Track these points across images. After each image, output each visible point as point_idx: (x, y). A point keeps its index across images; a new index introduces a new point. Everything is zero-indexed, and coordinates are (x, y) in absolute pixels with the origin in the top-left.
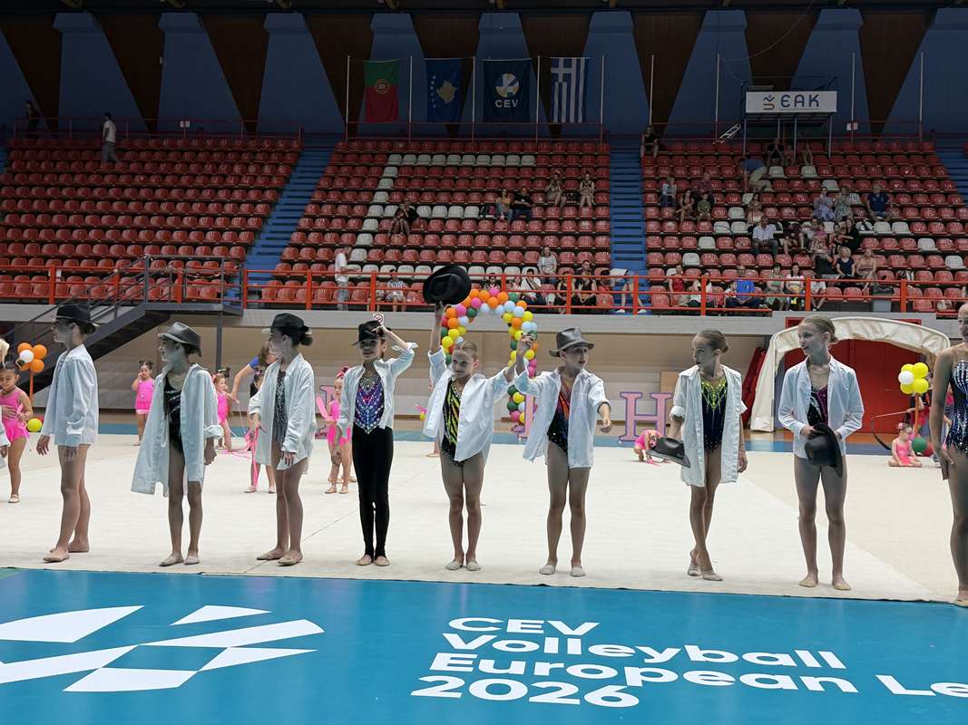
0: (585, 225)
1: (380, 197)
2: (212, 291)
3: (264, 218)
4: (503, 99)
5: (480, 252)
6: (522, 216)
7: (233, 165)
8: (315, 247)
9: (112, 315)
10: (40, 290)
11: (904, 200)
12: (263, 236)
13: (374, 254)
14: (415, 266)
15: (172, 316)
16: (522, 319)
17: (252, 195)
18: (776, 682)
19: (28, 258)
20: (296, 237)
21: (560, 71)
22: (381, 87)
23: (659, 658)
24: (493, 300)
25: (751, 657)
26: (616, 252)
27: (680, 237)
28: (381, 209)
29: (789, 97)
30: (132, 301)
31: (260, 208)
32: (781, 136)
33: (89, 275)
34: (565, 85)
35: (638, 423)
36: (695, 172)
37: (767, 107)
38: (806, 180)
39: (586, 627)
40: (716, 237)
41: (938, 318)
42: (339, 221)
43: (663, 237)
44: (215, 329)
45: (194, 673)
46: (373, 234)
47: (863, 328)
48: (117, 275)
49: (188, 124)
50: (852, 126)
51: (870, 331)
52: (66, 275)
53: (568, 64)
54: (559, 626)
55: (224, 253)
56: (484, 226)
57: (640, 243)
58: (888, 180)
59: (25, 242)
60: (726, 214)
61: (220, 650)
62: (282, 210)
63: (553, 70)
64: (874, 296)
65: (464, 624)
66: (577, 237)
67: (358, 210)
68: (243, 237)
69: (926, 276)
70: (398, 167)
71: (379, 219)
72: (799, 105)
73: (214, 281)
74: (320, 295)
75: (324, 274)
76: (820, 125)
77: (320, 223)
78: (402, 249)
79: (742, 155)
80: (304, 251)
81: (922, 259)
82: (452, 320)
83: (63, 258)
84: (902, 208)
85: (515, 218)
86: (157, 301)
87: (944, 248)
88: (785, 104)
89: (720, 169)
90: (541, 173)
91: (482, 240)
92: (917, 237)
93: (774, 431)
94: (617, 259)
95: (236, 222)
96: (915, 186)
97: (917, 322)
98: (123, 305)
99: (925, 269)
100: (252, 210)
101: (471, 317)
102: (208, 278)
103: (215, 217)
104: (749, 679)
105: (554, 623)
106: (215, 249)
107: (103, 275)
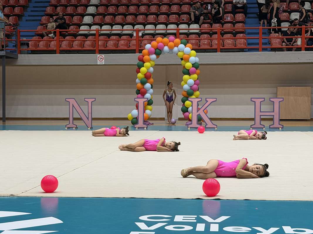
14: (123, 25)
16: (189, 55)
23: (266, 232)
24: (171, 44)
39: (223, 218)
46: (97, 6)
54: (206, 218)
82: (146, 57)
91: (164, 8)
101: (158, 54)
105: (203, 217)
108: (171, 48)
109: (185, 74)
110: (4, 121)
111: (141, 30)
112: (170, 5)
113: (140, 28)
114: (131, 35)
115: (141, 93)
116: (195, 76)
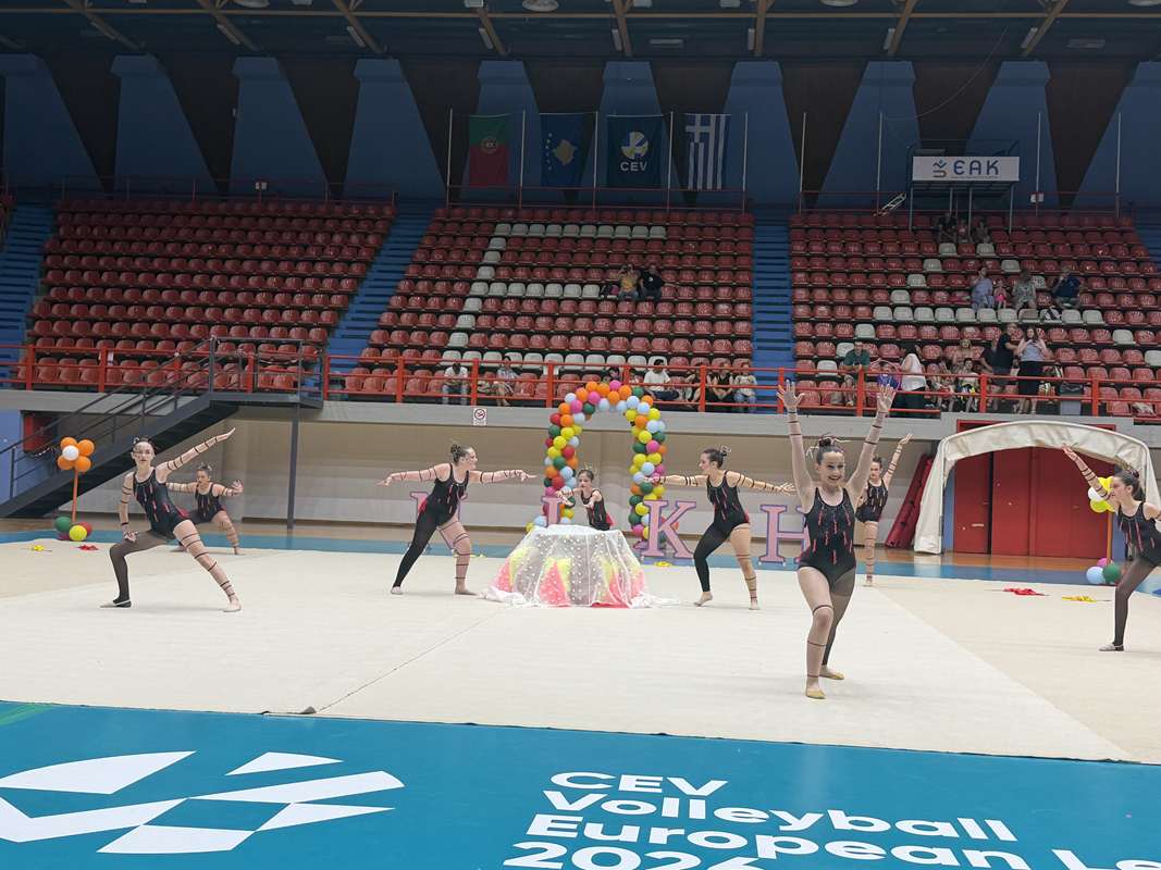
0: (723, 308)
1: (485, 273)
2: (288, 379)
3: (349, 296)
4: (630, 161)
5: (600, 339)
6: (650, 297)
7: (315, 234)
8: (409, 330)
9: (172, 405)
10: (89, 376)
11: (1097, 285)
12: (348, 316)
13: (476, 339)
14: (524, 353)
15: (240, 407)
16: (647, 418)
17: (337, 269)
18: (935, 856)
19: (76, 338)
20: (386, 318)
21: (696, 129)
22: (489, 145)
23: (798, 824)
24: (614, 393)
25: (906, 826)
26: (758, 340)
27: (834, 324)
28: (485, 286)
29: (963, 162)
30: (195, 390)
31: (345, 284)
32: (953, 208)
33: (146, 359)
34: (702, 146)
35: (782, 541)
36: (852, 249)
37: (938, 174)
38: (982, 260)
39: (713, 786)
40: (877, 324)
41: (1135, 424)
42: (436, 299)
43: (814, 324)
44: (290, 424)
45: (249, 833)
46: (476, 315)
47: (1048, 434)
48: (179, 360)
49: (264, 186)
50: (1037, 198)
51: (1056, 437)
52: (118, 358)
53: (705, 122)
54: (681, 784)
55: (302, 336)
56: (606, 308)
57: (787, 330)
58: (1079, 262)
59: (72, 320)
60: (888, 298)
61: (280, 807)
62: (370, 287)
63: (688, 128)
64: (1062, 397)
65: (569, 780)
66: (713, 322)
67: (458, 287)
68: (325, 316)
69: (1122, 374)
70: (507, 238)
71: (483, 299)
72: (975, 173)
73: (290, 368)
74: (413, 386)
75: (418, 362)
76: (999, 196)
77: (414, 302)
78: (509, 334)
79: (907, 229)
80: (395, 333)
81: (1118, 354)
82: (566, 417)
83: (116, 340)
84: (1095, 294)
85: (641, 299)
86: (224, 390)
87: (1143, 341)
88: (959, 171)
89: (881, 245)
90: (673, 247)
91: (602, 324)
92: (1112, 328)
93: (942, 553)
94: (759, 348)
95: (317, 300)
96: (1110, 269)
97: (1111, 428)
98: (184, 395)
99: (1120, 366)
100: (336, 286)
101: (588, 414)
102: (284, 364)
103: (293, 293)
104: (902, 853)
105: (675, 781)
106: (293, 330)
107: (162, 359)
108: (613, 403)
109: (638, 452)
110: (290, 527)
111: (558, 365)
112: (613, 319)
113: (556, 361)
114: (539, 373)
115: (554, 483)
116: (657, 457)
